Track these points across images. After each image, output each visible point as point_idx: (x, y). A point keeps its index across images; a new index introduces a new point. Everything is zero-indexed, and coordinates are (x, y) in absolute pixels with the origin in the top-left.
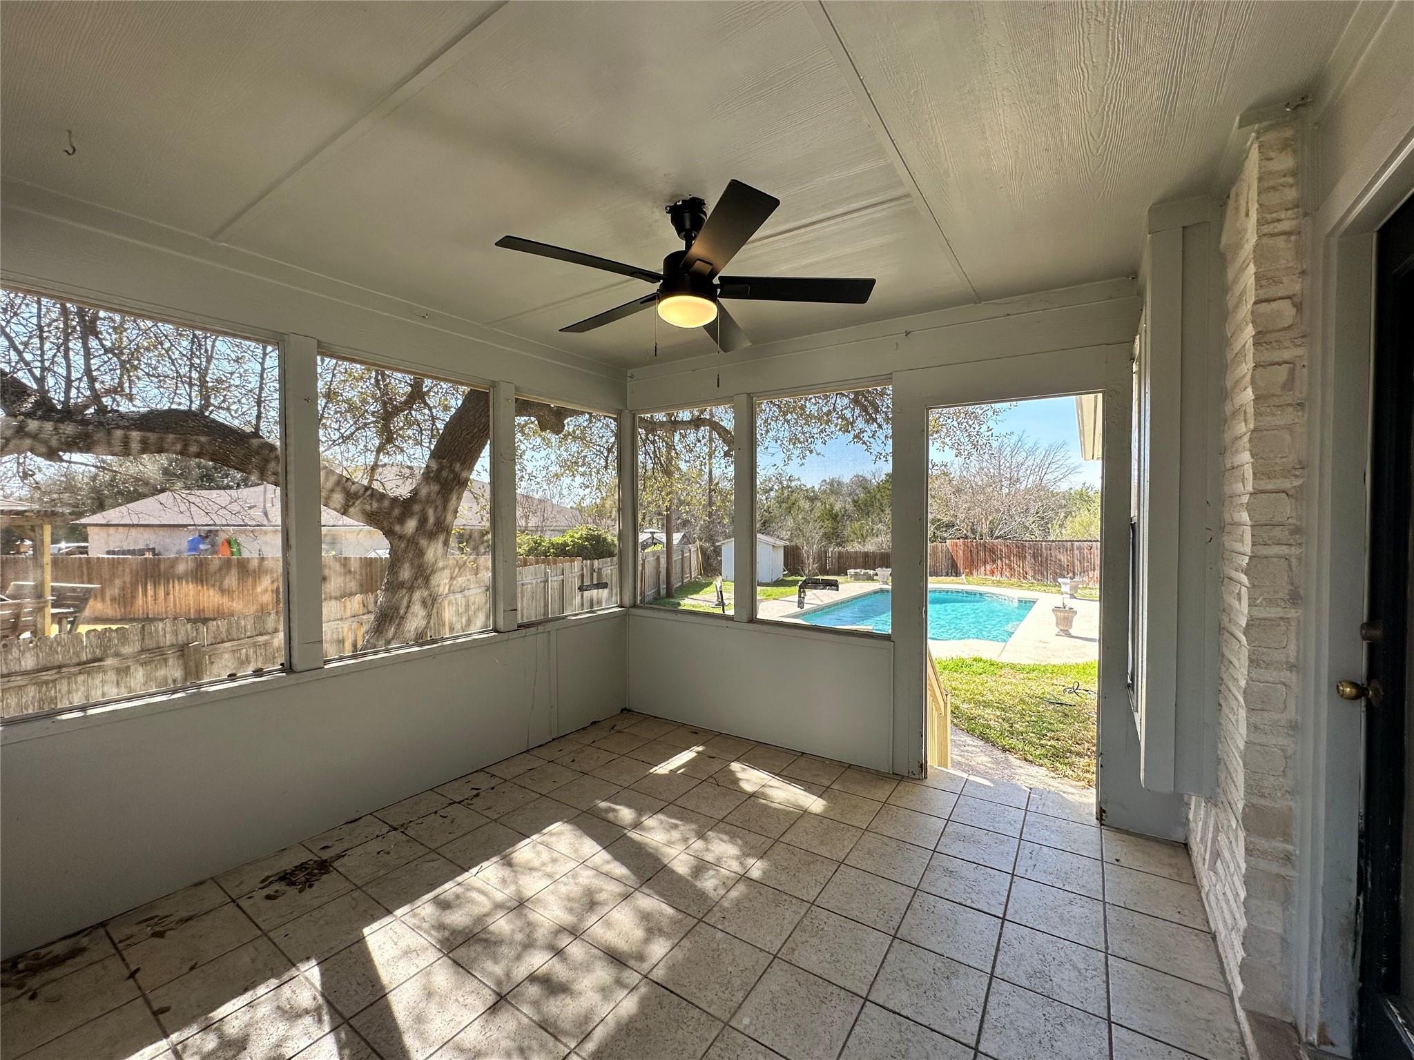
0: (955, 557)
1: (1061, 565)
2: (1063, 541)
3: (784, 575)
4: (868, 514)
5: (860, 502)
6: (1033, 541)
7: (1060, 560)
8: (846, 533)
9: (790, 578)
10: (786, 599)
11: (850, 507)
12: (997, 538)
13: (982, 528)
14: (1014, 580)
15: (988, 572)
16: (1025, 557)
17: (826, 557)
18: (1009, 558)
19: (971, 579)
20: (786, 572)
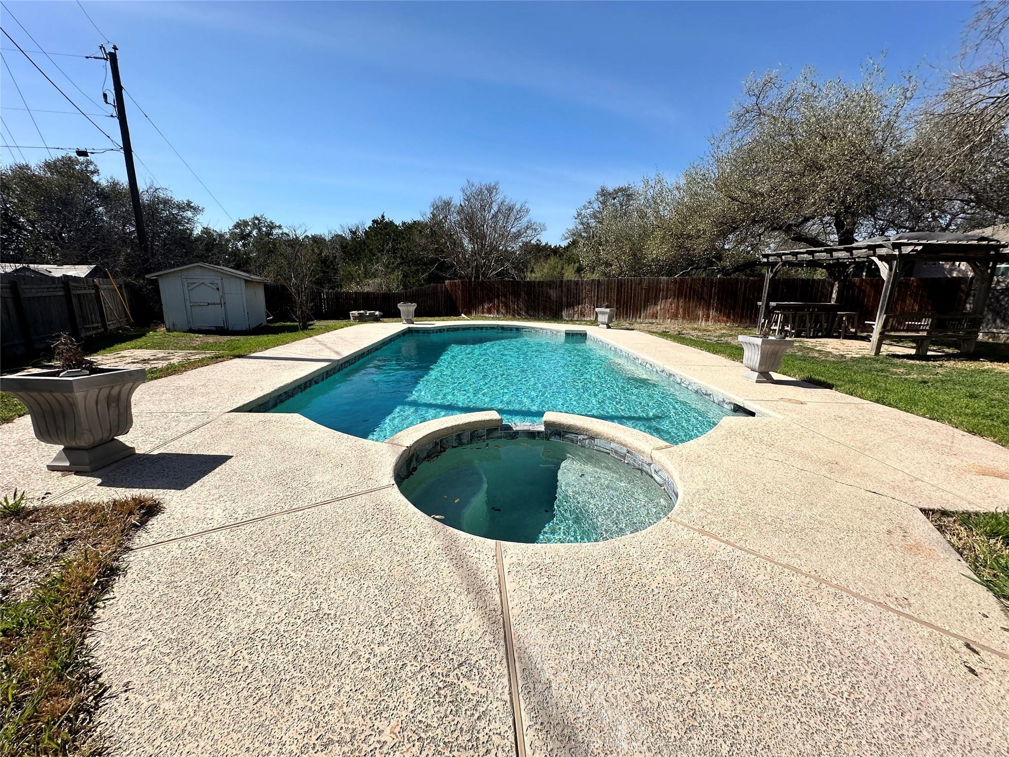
0: (454, 298)
15: (485, 310)
20: (271, 318)
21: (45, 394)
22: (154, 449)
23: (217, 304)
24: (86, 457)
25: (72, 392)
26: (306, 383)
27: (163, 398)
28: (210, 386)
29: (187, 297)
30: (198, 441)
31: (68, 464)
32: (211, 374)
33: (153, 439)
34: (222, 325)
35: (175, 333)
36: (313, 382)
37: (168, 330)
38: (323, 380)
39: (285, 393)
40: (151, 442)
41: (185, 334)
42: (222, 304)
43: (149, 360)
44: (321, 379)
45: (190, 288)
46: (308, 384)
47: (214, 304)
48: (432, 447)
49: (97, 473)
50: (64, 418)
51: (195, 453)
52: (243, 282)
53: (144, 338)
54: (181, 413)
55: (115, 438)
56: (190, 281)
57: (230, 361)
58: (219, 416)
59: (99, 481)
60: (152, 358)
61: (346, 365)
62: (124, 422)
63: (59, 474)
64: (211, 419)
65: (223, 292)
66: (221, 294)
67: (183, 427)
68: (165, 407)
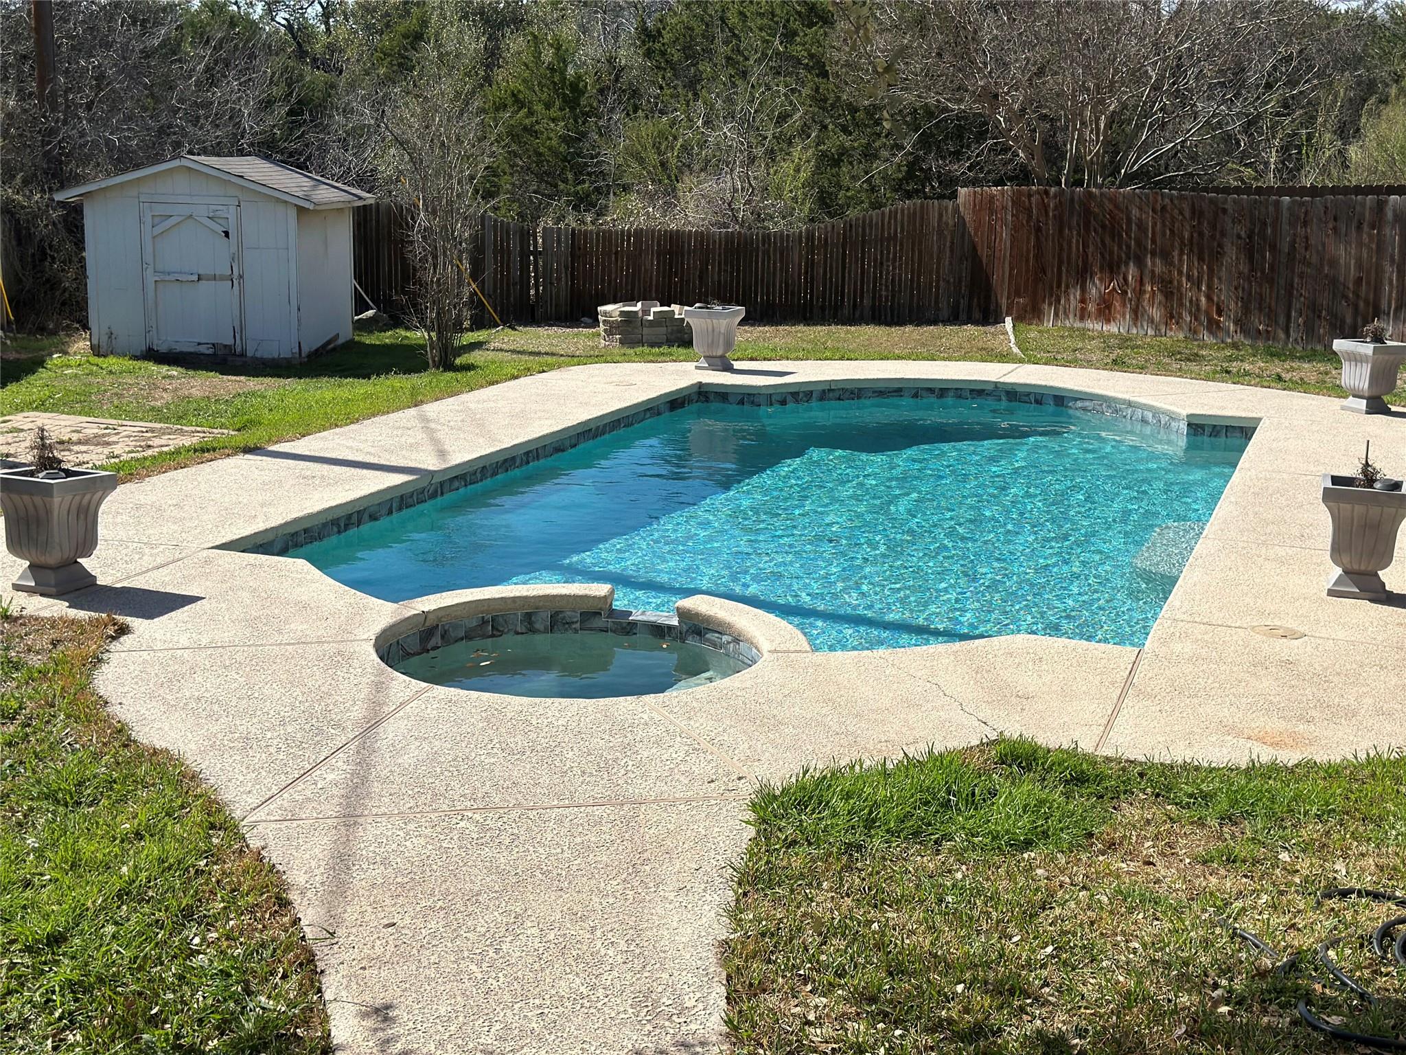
0: (983, 252)
1: (1334, 281)
2: (1346, 191)
3: (361, 326)
4: (693, 85)
5: (667, 37)
6: (1248, 190)
7: (1333, 263)
8: (611, 157)
9: (387, 337)
10: (300, 447)
11: (629, 55)
12: (1131, 178)
13: (1081, 140)
14: (1177, 335)
15: (1091, 307)
16: (1218, 255)
17: (524, 254)
18: (1166, 255)
19: (1033, 333)
20: (370, 313)
21: (26, 498)
22: (117, 582)
23: (222, 278)
24: (51, 577)
25: (52, 496)
26: (349, 516)
27: (119, 520)
28: (187, 508)
29: (148, 258)
30: (167, 579)
31: (33, 584)
32: (190, 486)
33: (114, 572)
34: (230, 342)
35: (112, 360)
36: (366, 517)
37: (97, 351)
38: (390, 512)
39: (305, 531)
40: (112, 575)
41: (138, 364)
42: (235, 278)
43: (70, 441)
44: (385, 511)
45: (158, 230)
46: (355, 519)
47: (214, 278)
48: (475, 624)
49: (64, 597)
50: (38, 527)
51: (163, 590)
52: (293, 213)
53: (42, 373)
54: (145, 544)
55: (79, 560)
56: (160, 210)
57: (227, 461)
58: (194, 553)
59: (67, 604)
60: (75, 437)
61: (456, 484)
62: (88, 543)
63: (26, 594)
64: (183, 555)
65: (240, 244)
66: (234, 249)
67: (147, 561)
68: (122, 534)
